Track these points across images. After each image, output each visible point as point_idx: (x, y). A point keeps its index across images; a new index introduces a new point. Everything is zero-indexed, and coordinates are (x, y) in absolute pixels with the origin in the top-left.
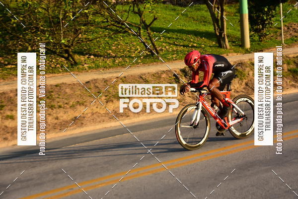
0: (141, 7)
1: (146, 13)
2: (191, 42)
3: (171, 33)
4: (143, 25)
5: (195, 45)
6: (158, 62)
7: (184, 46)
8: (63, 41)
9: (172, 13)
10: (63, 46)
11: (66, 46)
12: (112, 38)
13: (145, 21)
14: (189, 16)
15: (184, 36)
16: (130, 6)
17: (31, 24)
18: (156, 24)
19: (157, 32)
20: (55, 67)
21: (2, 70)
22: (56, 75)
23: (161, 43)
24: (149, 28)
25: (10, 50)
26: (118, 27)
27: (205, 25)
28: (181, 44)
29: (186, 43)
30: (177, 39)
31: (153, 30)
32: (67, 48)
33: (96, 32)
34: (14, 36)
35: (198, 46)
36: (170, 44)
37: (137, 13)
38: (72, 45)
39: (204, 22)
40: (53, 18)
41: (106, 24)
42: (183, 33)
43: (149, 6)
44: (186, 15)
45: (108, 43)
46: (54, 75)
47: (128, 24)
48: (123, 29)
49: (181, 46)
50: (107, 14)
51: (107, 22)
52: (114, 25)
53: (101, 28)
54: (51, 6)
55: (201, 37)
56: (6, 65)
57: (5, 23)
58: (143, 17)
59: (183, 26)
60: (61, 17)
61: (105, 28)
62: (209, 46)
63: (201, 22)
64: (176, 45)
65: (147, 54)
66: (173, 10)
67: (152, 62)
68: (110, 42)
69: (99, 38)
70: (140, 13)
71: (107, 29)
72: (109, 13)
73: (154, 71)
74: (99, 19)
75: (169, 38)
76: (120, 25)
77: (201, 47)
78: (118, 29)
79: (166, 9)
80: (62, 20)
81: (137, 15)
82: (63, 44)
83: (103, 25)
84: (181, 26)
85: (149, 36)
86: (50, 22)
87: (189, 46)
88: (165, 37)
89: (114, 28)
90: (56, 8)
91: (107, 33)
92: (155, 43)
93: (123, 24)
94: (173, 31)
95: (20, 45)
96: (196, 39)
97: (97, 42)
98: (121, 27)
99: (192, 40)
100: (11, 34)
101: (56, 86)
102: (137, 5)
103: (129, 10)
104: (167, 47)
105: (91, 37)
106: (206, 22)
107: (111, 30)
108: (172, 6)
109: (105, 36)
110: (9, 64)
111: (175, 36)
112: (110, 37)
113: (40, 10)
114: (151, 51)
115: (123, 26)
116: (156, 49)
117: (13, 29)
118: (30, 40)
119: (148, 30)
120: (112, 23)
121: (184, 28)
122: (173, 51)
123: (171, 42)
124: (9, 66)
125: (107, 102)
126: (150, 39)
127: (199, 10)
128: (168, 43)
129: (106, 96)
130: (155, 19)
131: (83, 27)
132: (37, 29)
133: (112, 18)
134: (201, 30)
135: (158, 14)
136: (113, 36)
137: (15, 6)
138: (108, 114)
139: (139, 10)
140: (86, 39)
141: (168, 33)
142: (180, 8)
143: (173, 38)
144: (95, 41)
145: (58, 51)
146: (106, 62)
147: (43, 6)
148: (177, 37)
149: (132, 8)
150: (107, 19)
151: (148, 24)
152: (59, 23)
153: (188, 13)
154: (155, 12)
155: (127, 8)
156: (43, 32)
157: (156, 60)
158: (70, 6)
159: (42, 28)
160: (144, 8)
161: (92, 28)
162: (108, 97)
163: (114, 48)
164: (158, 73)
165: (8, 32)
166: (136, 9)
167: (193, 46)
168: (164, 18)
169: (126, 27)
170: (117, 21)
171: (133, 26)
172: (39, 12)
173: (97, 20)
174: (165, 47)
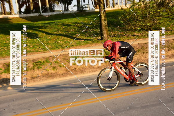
8: (148, 24)
10: (148, 26)
11: (149, 26)
17: (135, 18)
20: (145, 36)
21: (123, 38)
22: (145, 39)
25: (126, 29)
32: (150, 27)
33: (163, 20)
34: (128, 23)
38: (152, 26)
40: (144, 14)
41: (168, 16)
46: (144, 39)
50: (169, 11)
51: (169, 14)
52: (172, 16)
53: (165, 17)
54: (144, 9)
56: (124, 35)
57: (124, 18)
60: (148, 14)
61: (167, 18)
68: (169, 23)
69: (164, 22)
71: (168, 18)
74: (164, 14)
80: (148, 15)
82: (148, 25)
83: (166, 16)
86: (143, 16)
89: (172, 17)
90: (145, 10)
95: (130, 27)
97: (163, 24)
100: (126, 22)
101: (145, 44)
105: (160, 22)
107: (170, 18)
109: (167, 21)
110: (125, 35)
112: (170, 22)
113: (139, 12)
117: (127, 20)
118: (134, 25)
120: (171, 15)
124: (126, 36)
125: (168, 50)
129: (168, 48)
131: (157, 18)
132: (137, 20)
133: (171, 12)
136: (171, 21)
137: (129, 11)
138: (169, 56)
140: (158, 23)
144: (162, 24)
145: (145, 29)
146: (167, 33)
147: (140, 10)
150: (169, 13)
152: (147, 16)
156: (140, 21)
158: (151, 9)
159: (139, 19)
161: (161, 18)
162: (169, 48)
163: (171, 26)
165: (125, 22)
172: (139, 13)
173: (163, 14)
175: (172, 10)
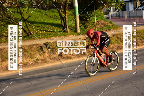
0: (22, 10)
1: (24, 13)
2: (49, 29)
3: (38, 24)
4: (23, 19)
5: (51, 30)
6: (31, 39)
7: (45, 31)
9: (39, 13)
12: (5, 26)
13: (24, 17)
14: (48, 15)
15: (46, 26)
16: (16, 9)
18: (30, 19)
19: (31, 23)
23: (33, 29)
24: (26, 21)
26: (9, 20)
27: (57, 20)
28: (44, 30)
29: (47, 29)
30: (42, 27)
31: (28, 22)
35: (53, 31)
36: (38, 30)
37: (19, 13)
39: (56, 18)
42: (45, 24)
43: (26, 9)
45: (3, 29)
47: (14, 19)
48: (12, 21)
49: (44, 31)
51: (2, 17)
52: (6, 19)
55: (55, 27)
58: (23, 15)
59: (45, 20)
61: (1, 21)
62: (59, 31)
63: (54, 18)
64: (41, 30)
65: (25, 35)
66: (39, 12)
67: (28, 39)
68: (4, 28)
70: (21, 13)
72: (3, 13)
73: (29, 45)
75: (37, 27)
76: (10, 19)
77: (54, 32)
78: (9, 21)
79: (35, 11)
81: (20, 14)
84: (43, 20)
85: (26, 25)
87: (48, 31)
88: (35, 26)
89: (7, 21)
91: (2, 24)
92: (30, 29)
93: (11, 19)
94: (40, 23)
96: (52, 27)
98: (10, 20)
99: (49, 28)
102: (20, 9)
103: (15, 11)
104: (36, 32)
106: (57, 18)
107: (5, 22)
108: (39, 10)
111: (40, 26)
114: (27, 34)
115: (12, 20)
116: (30, 32)
119: (25, 22)
120: (5, 18)
121: (45, 22)
122: (40, 33)
123: (39, 29)
125: (2, 61)
126: (27, 27)
127: (53, 12)
128: (37, 29)
129: (2, 58)
130: (29, 16)
133: (5, 15)
134: (54, 23)
135: (31, 14)
136: (6, 25)
138: (3, 68)
139: (20, 11)
141: (37, 24)
142: (43, 11)
143: (40, 27)
148: (41, 26)
149: (16, 10)
150: (2, 16)
151: (26, 19)
153: (48, 14)
154: (29, 13)
155: (14, 10)
157: (30, 38)
160: (23, 10)
162: (3, 59)
163: (6, 31)
164: (31, 45)
166: (19, 11)
167: (50, 31)
168: (35, 16)
169: (13, 20)
170: (8, 17)
171: (17, 20)
174: (35, 32)
175: (6, 12)
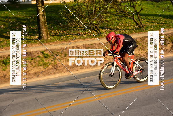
1: (137, 6)
2: (161, 21)
3: (150, 16)
4: (135, 12)
5: (164, 22)
6: (143, 32)
7: (157, 23)
8: (94, 22)
9: (151, 6)
10: (94, 25)
11: (96, 25)
12: (119, 20)
13: (136, 10)
14: (160, 7)
15: (157, 18)
16: (129, 3)
17: (79, 14)
18: (143, 12)
19: (143, 16)
20: (91, 36)
21: (66, 37)
22: (91, 39)
23: (145, 22)
24: (138, 14)
25: (69, 27)
26: (122, 14)
27: (169, 12)
28: (156, 22)
29: (158, 21)
30: (153, 19)
31: (141, 15)
32: (96, 26)
33: (111, 17)
34: (71, 20)
35: (165, 23)
36: (150, 22)
37: (132, 6)
38: (99, 24)
39: (169, 10)
40: (90, 10)
41: (116, 13)
42: (157, 16)
43: (139, 2)
44: (159, 7)
45: (117, 23)
46: (90, 39)
47: (127, 12)
48: (125, 15)
49: (156, 23)
50: (117, 7)
51: (117, 11)
52: (120, 13)
53: (114, 15)
54: (89, 4)
55: (167, 18)
56: (67, 35)
57: (67, 14)
59: (157, 12)
60: (94, 10)
61: (116, 15)
62: (171, 23)
63: (167, 10)
64: (153, 23)
65: (137, 28)
66: (151, 4)
67: (140, 32)
68: (118, 22)
69: (112, 20)
70: (134, 7)
71: (117, 15)
72: (118, 7)
73: (141, 37)
74: (112, 10)
75: (149, 19)
76: (123, 13)
77: (167, 23)
78: (122, 15)
79: (148, 4)
80: (94, 11)
81: (132, 7)
82: (95, 23)
83: (114, 13)
84: (155, 12)
85: (138, 18)
86: (88, 13)
87: (160, 23)
88: (147, 19)
89: (120, 14)
90: (91, 6)
91: (116, 18)
92: (142, 22)
93: (125, 13)
94: (152, 15)
95: (74, 25)
96: (164, 19)
97: (112, 22)
98: (124, 14)
99: (162, 20)
100: (70, 19)
101: (91, 45)
102: (133, 2)
103: (128, 5)
104: (148, 24)
105: (108, 20)
106: (170, 10)
107: (119, 16)
108: (151, 2)
109: (116, 19)
110: (69, 34)
111: (152, 18)
112: (118, 20)
113: (84, 7)
114: (139, 26)
115: (125, 14)
116: (142, 25)
117: (71, 17)
118: (78, 22)
119: (138, 15)
120: (119, 12)
121: (157, 14)
122: (152, 26)
123: (150, 21)
124: (69, 35)
126: (139, 20)
127: (166, 3)
128: (149, 22)
130: (142, 9)
131: (104, 15)
132: (82, 16)
133: (119, 9)
134: (167, 15)
135: (143, 7)
136: (119, 19)
137: (72, 5)
139: (133, 5)
140: (106, 21)
141: (149, 16)
142: (155, 3)
143: (152, 19)
144: (110, 22)
145: (92, 27)
146: (116, 32)
147: (85, 5)
148: (153, 18)
149: (130, 4)
150: (117, 10)
151: (138, 12)
152: (93, 13)
153: (160, 6)
154: (142, 6)
155: (127, 4)
156: (85, 18)
157: (142, 31)
158: (98, 4)
159: (84, 16)
160: (136, 4)
161: (109, 15)
163: (120, 25)
164: (143, 38)
165: (68, 18)
166: (132, 5)
167: (162, 23)
168: (146, 9)
169: (127, 14)
170: (121, 11)
171: (130, 13)
172: (83, 8)
173: (111, 11)
174: (147, 24)
175: (120, 7)
